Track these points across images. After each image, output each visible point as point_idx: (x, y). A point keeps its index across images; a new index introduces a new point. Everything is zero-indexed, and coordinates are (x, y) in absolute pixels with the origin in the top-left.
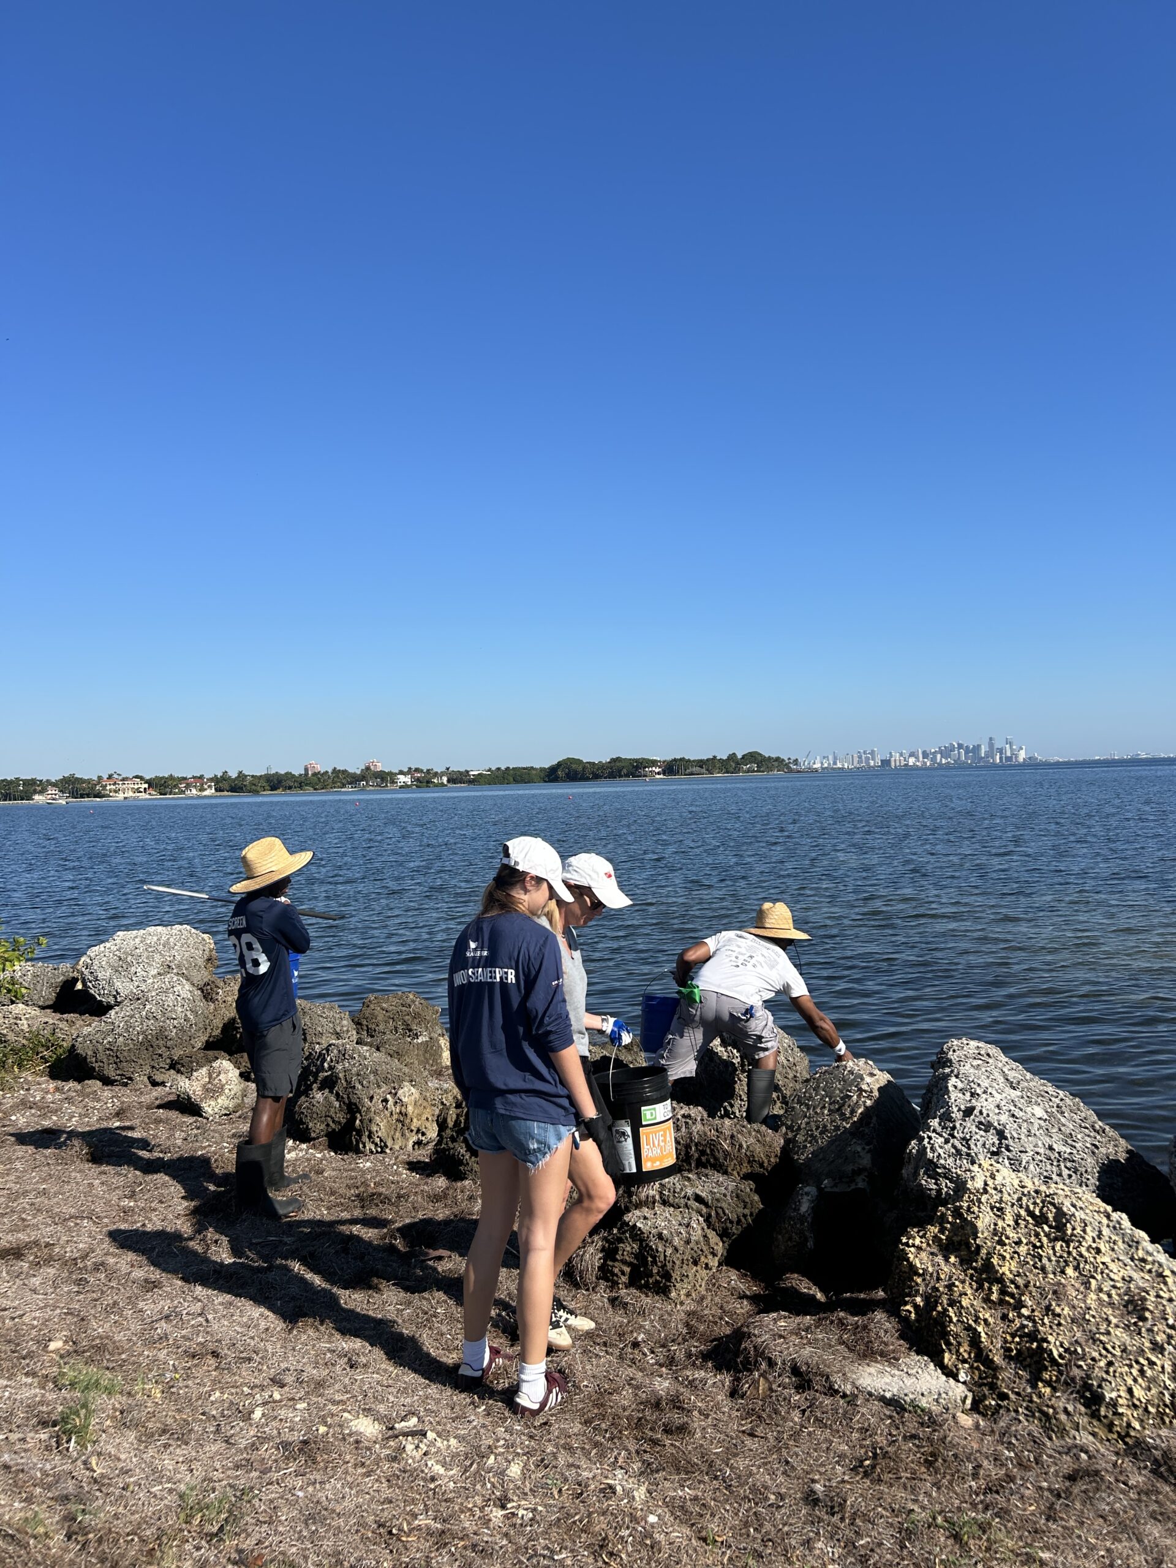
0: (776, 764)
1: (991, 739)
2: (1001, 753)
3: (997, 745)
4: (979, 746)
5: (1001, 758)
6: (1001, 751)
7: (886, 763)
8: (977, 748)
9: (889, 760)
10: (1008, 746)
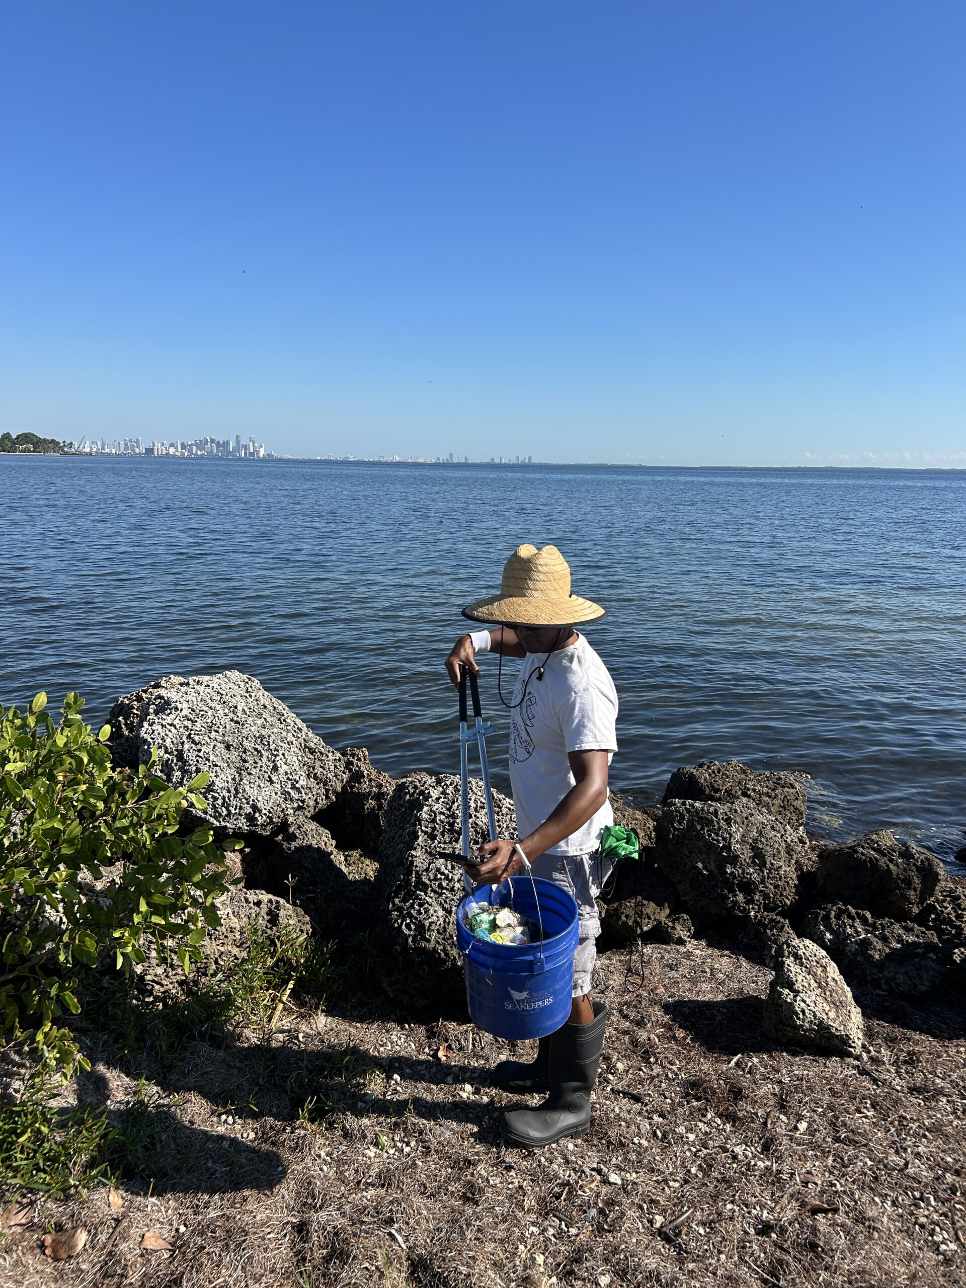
0: (51, 445)
1: (237, 437)
2: (246, 449)
3: (242, 442)
4: (228, 442)
5: (245, 453)
6: (246, 447)
7: (150, 451)
8: (227, 443)
9: (153, 449)
10: (251, 444)
